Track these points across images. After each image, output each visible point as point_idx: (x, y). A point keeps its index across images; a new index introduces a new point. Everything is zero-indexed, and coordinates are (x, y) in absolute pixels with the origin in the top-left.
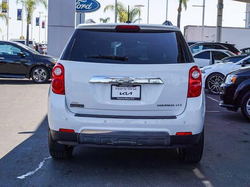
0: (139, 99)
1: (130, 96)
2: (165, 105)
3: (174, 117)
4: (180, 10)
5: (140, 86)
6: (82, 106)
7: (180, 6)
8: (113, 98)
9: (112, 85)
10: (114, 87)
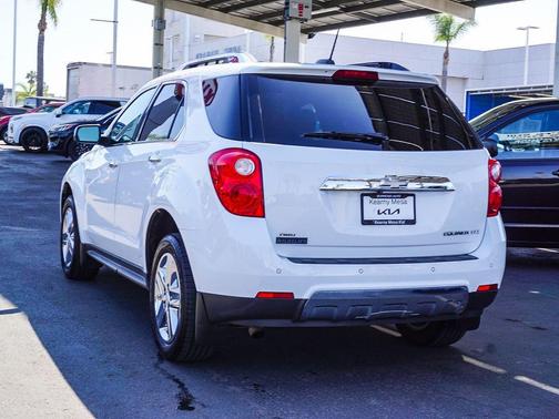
0: (413, 222)
1: (395, 216)
2: (456, 233)
3: (467, 257)
4: (42, 26)
5: (414, 195)
6: (303, 241)
7: (43, 16)
8: (365, 222)
9: (362, 195)
10: (367, 199)
